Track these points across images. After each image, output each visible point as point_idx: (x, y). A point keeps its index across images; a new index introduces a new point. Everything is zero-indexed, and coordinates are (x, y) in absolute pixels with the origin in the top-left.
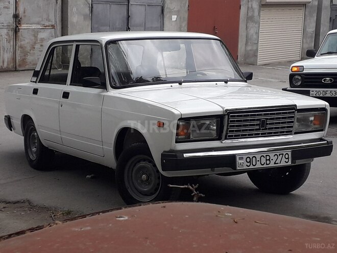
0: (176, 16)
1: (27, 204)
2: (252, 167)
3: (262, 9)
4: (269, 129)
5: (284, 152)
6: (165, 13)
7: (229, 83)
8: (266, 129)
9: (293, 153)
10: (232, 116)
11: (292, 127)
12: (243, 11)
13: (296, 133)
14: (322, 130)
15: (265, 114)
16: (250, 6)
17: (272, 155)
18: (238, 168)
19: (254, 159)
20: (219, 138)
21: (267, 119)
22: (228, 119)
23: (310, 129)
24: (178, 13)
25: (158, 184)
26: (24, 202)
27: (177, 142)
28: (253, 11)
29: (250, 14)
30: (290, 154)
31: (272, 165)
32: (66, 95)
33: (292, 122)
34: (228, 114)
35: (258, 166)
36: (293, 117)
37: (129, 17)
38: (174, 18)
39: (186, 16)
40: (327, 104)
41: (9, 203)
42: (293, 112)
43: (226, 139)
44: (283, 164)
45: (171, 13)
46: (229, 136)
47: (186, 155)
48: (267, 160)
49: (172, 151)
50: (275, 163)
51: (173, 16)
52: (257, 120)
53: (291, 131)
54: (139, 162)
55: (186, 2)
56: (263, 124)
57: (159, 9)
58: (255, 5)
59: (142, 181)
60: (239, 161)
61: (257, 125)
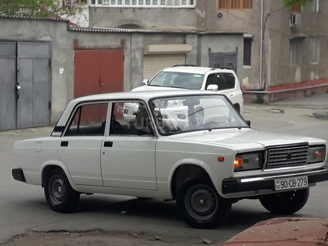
0: (63, 69)
1: (98, 232)
2: (284, 188)
3: (145, 59)
4: (293, 160)
5: (304, 177)
6: (52, 66)
7: (242, 129)
8: (291, 160)
9: (309, 178)
10: (270, 151)
11: (306, 159)
12: (127, 61)
13: (308, 164)
14: (322, 162)
15: (290, 149)
16: (133, 56)
17: (296, 179)
18: (277, 189)
19: (286, 182)
20: (261, 168)
21: (291, 153)
22: (268, 153)
23: (316, 161)
24: (65, 66)
25: (215, 206)
26: (94, 230)
27: (235, 171)
28: (136, 62)
29: (134, 65)
30: (307, 178)
31: (297, 187)
32: (108, 144)
33: (307, 155)
34: (268, 149)
35: (289, 187)
36: (307, 151)
37: (17, 71)
38: (61, 71)
39: (72, 68)
40: (325, 141)
41: (81, 232)
42: (307, 148)
43: (266, 168)
44: (303, 186)
45: (59, 66)
46: (269, 166)
47: (243, 181)
48: (293, 183)
49: (231, 178)
50: (299, 186)
51: (60, 69)
52: (286, 153)
53: (306, 162)
54: (196, 190)
55: (72, 54)
56: (289, 156)
57: (47, 62)
58: (138, 55)
59: (200, 205)
60: (277, 184)
61: (285, 157)
